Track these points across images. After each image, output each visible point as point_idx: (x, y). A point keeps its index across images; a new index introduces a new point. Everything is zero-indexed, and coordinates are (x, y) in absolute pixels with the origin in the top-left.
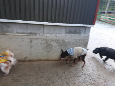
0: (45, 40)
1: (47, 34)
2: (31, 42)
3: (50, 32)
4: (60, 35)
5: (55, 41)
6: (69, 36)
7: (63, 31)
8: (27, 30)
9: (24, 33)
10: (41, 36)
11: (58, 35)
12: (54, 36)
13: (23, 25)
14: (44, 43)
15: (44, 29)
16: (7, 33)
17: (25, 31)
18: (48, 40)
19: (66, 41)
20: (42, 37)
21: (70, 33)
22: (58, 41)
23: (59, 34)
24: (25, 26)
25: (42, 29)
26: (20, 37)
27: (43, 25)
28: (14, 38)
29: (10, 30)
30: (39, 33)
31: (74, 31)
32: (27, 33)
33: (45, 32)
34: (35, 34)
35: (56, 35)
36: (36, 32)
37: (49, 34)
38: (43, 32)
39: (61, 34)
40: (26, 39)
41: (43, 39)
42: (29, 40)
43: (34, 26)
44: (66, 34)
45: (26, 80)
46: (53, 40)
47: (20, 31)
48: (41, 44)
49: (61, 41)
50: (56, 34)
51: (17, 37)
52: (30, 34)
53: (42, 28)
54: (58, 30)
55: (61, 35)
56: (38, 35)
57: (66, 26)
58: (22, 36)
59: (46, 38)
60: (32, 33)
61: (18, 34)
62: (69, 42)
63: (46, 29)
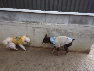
0: (47, 29)
1: (49, 23)
2: (34, 30)
3: (52, 22)
4: (62, 25)
5: (57, 31)
6: (73, 26)
7: (67, 20)
8: (30, 19)
9: (28, 22)
10: (42, 25)
11: (60, 25)
12: (56, 25)
13: (26, 14)
14: (46, 32)
15: (46, 18)
16: (14, 21)
17: (29, 20)
18: (50, 29)
19: (69, 31)
20: (44, 27)
21: (74, 22)
22: (60, 31)
23: (61, 23)
24: (28, 15)
25: (44, 18)
26: (25, 25)
27: (45, 14)
28: (20, 26)
29: (16, 18)
30: (41, 22)
31: (79, 20)
32: (30, 22)
33: (46, 21)
34: (38, 22)
35: (58, 25)
36: (38, 21)
37: (51, 24)
38: (45, 21)
39: (64, 23)
40: (30, 27)
41: (44, 28)
42: (32, 29)
43: (37, 14)
44: (70, 24)
45: (26, 65)
46: (54, 30)
47: (24, 20)
48: (43, 32)
49: (63, 31)
50: (58, 23)
51: (22, 25)
52: (33, 22)
53: (44, 16)
54: (60, 19)
55: (64, 25)
56: (40, 24)
57: (70, 15)
58: (26, 24)
59: (48, 27)
60: (35, 22)
61: (23, 22)
62: (72, 33)
63: (48, 18)
